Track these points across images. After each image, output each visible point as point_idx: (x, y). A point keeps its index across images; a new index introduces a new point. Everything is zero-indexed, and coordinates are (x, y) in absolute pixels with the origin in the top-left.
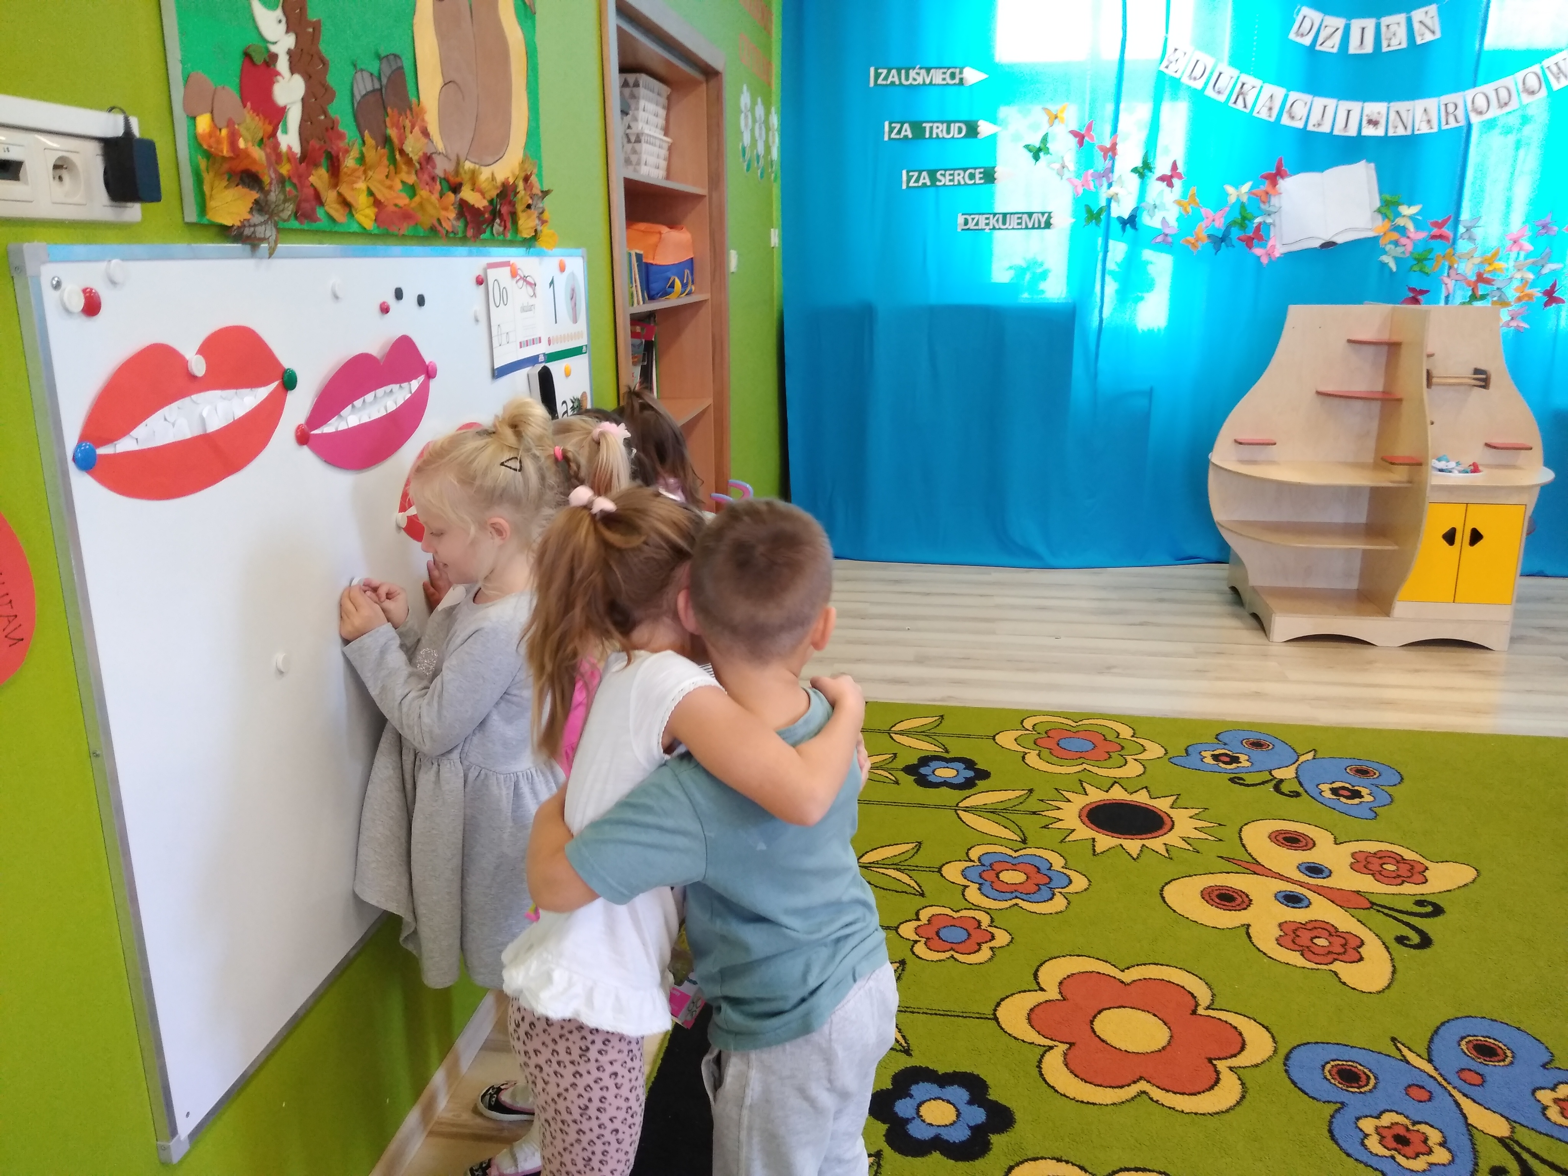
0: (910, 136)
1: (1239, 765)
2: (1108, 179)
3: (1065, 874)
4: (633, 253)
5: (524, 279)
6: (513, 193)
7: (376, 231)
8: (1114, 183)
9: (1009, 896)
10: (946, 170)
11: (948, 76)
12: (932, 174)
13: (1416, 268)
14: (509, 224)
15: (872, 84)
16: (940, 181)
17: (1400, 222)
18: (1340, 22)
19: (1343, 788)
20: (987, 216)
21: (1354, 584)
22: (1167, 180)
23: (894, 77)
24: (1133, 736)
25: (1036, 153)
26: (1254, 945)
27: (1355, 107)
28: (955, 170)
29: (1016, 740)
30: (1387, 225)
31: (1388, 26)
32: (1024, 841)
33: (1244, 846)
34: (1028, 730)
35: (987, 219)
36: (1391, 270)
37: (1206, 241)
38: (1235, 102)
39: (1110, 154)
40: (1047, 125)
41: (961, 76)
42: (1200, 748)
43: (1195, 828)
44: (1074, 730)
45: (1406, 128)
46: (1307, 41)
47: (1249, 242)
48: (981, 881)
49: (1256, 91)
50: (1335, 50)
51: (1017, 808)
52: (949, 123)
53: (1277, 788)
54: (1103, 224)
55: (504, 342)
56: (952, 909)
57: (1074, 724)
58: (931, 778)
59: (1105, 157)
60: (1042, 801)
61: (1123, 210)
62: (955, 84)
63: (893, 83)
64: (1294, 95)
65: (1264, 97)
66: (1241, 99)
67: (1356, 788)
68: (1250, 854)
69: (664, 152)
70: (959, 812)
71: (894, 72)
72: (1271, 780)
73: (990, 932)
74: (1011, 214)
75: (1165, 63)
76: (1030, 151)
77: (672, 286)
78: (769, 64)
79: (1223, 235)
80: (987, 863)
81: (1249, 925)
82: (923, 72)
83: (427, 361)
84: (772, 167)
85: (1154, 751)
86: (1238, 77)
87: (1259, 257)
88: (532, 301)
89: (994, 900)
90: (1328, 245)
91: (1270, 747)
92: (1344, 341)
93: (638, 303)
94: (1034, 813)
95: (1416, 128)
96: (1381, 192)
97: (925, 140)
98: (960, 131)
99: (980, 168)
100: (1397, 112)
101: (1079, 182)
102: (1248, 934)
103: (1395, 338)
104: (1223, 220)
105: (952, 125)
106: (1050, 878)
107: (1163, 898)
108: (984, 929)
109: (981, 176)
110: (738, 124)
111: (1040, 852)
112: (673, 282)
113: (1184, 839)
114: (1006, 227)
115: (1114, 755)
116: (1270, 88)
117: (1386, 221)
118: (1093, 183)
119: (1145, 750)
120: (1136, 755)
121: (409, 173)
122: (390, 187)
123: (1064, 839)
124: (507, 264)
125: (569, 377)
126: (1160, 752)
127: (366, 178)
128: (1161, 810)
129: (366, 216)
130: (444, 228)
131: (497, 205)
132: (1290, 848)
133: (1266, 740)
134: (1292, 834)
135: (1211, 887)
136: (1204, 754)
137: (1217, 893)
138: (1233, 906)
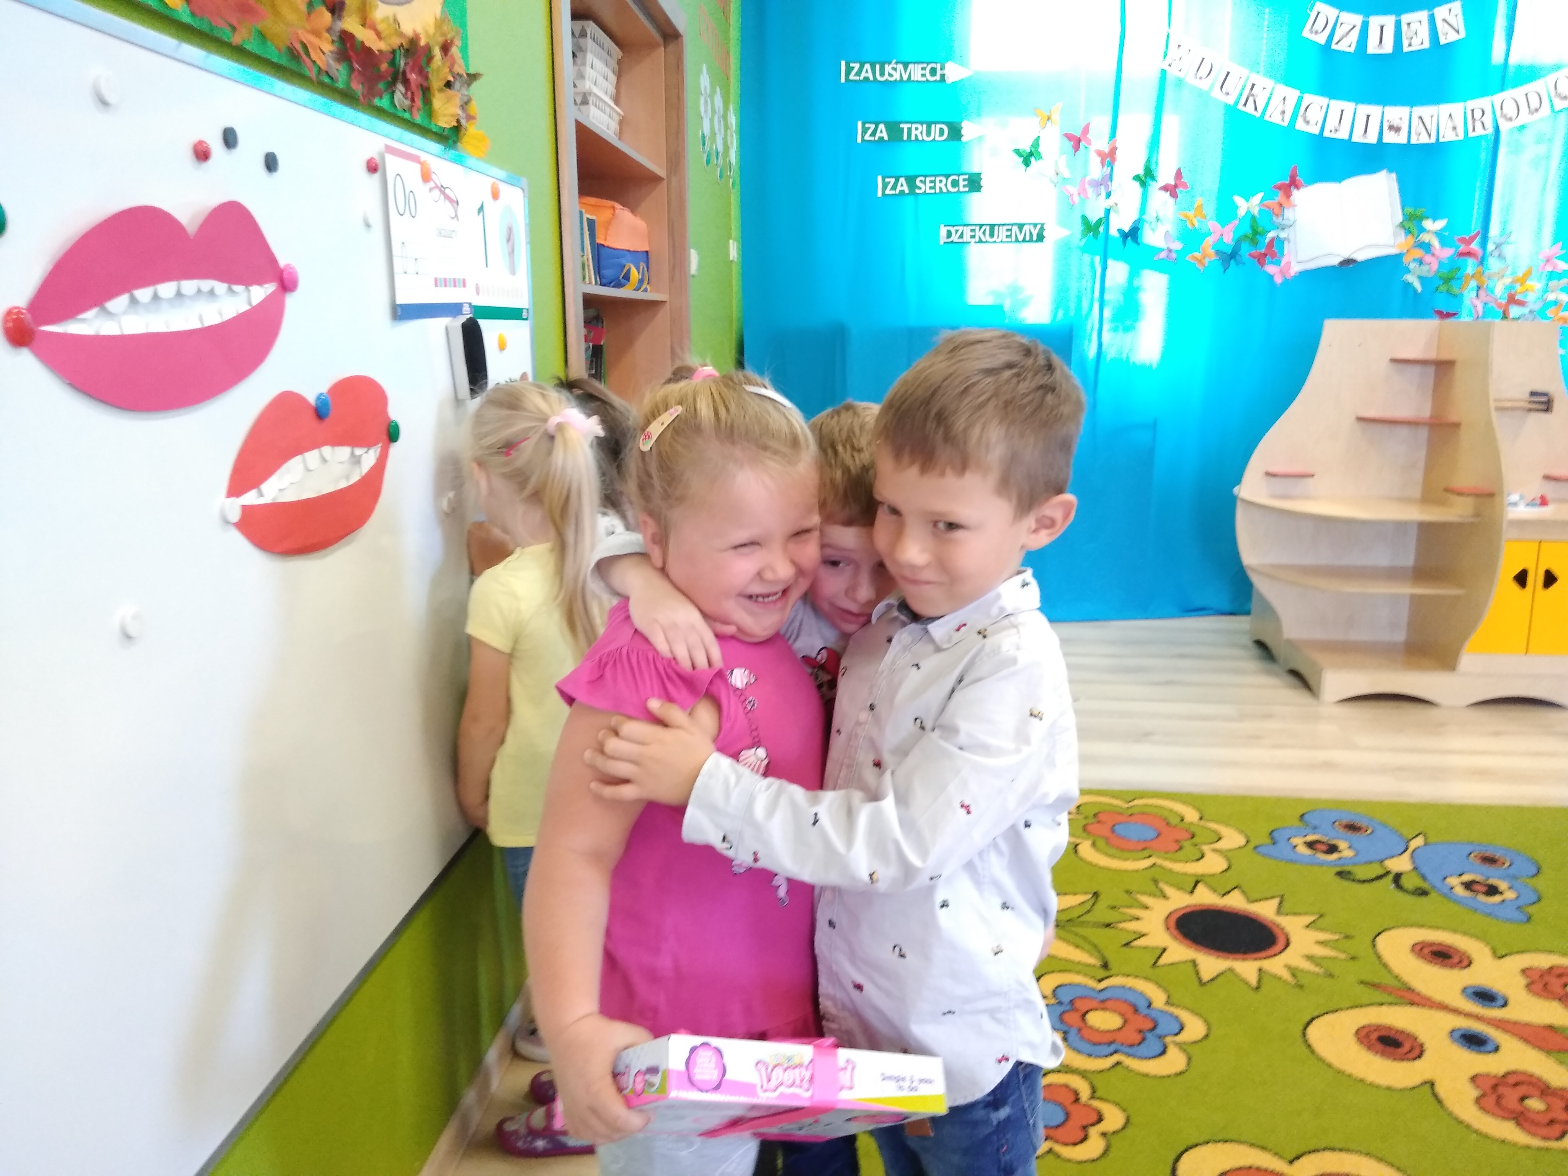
0: (886, 138)
1: (1341, 854)
2: (1107, 187)
3: (1172, 1014)
4: (586, 216)
5: (442, 189)
6: (425, 59)
7: (189, 21)
8: (1113, 193)
9: (1106, 1049)
10: (925, 176)
11: (927, 72)
12: (911, 181)
13: (1443, 288)
14: (419, 102)
15: (843, 80)
16: (919, 188)
17: (1425, 238)
18: (1356, 19)
20: (973, 228)
21: (1400, 636)
22: (1171, 190)
23: (867, 72)
25: (1027, 158)
26: (1450, 1113)
27: (1375, 111)
28: (936, 176)
30: (1411, 240)
31: (1409, 24)
32: (1105, 966)
33: (1385, 965)
35: (972, 230)
36: (1415, 290)
37: (1215, 258)
38: (1244, 105)
39: (1108, 160)
40: (1038, 128)
41: (942, 72)
42: (1287, 833)
43: (1319, 943)
44: (1128, 813)
45: (1429, 135)
46: (1322, 39)
47: (1261, 259)
48: (1064, 1027)
49: (1266, 94)
50: (1352, 50)
51: (1084, 919)
52: (929, 124)
53: (1397, 885)
54: (1101, 237)
55: (411, 268)
57: (1125, 805)
59: (1103, 163)
60: (1113, 908)
61: (1121, 222)
62: (935, 81)
63: (866, 79)
64: (1308, 98)
65: (1277, 99)
67: (1490, 881)
68: (1395, 976)
69: (615, 125)
71: (867, 66)
72: (1386, 874)
73: (1095, 1108)
74: (999, 225)
75: (1168, 61)
76: (1021, 156)
77: (627, 277)
78: (727, 54)
79: (1232, 251)
80: (1066, 999)
82: (900, 67)
83: (282, 262)
84: (731, 170)
85: (1232, 839)
86: (1248, 76)
88: (453, 225)
89: (1089, 1056)
90: (1347, 262)
91: (1369, 831)
92: (1385, 363)
93: (590, 282)
94: (1108, 925)
95: (1441, 135)
96: (1403, 205)
98: (942, 132)
99: (965, 174)
102: (1435, 1095)
103: (1445, 356)
104: (1232, 234)
105: (933, 126)
106: (1153, 1020)
108: (1085, 1105)
109: (966, 183)
110: (698, 107)
111: (1130, 982)
112: (629, 271)
113: (1310, 958)
114: (993, 240)
115: (1187, 844)
116: (1282, 90)
117: (1410, 237)
118: (1090, 191)
119: (1220, 839)
120: (1212, 843)
123: (1156, 962)
124: (415, 159)
125: (503, 346)
126: (1241, 840)
128: (1267, 919)
130: (314, 62)
131: (401, 64)
132: (1444, 966)
133: (1361, 822)
134: (1438, 946)
135: (1365, 1026)
136: (1294, 841)
137: (1376, 1034)
138: (1402, 1054)
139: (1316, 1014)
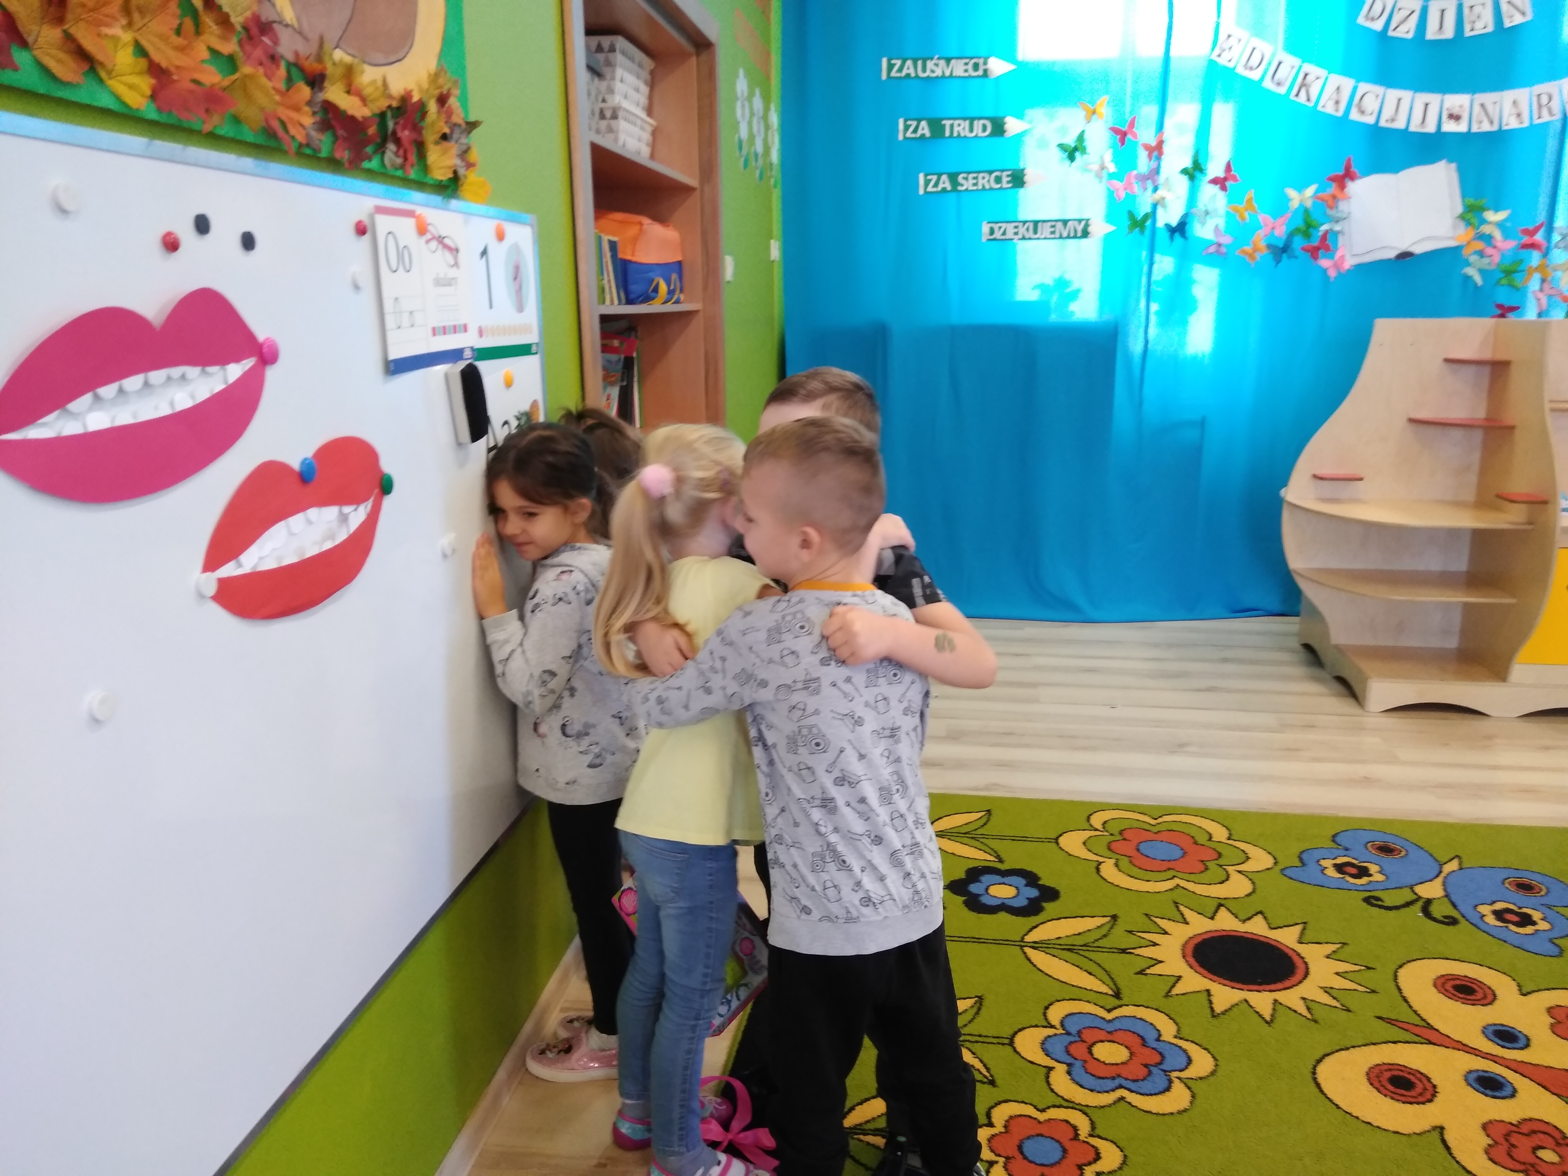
0: (928, 134)
1: (1371, 879)
2: (1154, 182)
3: (1180, 1047)
4: (606, 238)
5: (439, 239)
6: (419, 114)
7: (155, 116)
8: (1160, 187)
9: (1111, 1084)
10: (969, 173)
11: (970, 67)
12: (953, 177)
13: (1504, 282)
14: (413, 157)
15: (884, 76)
16: (962, 185)
17: (1486, 229)
18: (1416, 4)
19: (1508, 911)
20: (1016, 224)
21: (1452, 643)
22: (1220, 182)
23: (909, 68)
24: (1229, 839)
25: (1071, 153)
26: (1458, 1162)
27: (1434, 99)
28: (979, 172)
29: (1084, 843)
30: (1472, 233)
31: (1472, 7)
32: (1117, 995)
33: (1405, 1000)
34: (1096, 830)
35: (1016, 227)
36: (1476, 284)
37: (1266, 252)
38: (1297, 95)
39: (1155, 153)
40: (1083, 122)
41: (985, 67)
42: (1317, 855)
43: (1337, 974)
44: (1155, 829)
45: (1492, 122)
46: (1378, 26)
47: (1314, 252)
48: (1070, 1060)
49: (1320, 83)
50: (1410, 36)
51: (1100, 943)
52: (972, 120)
53: (1426, 912)
54: (1147, 232)
55: (406, 322)
56: (1035, 1107)
57: (1153, 822)
58: (985, 900)
59: (1150, 157)
60: (1130, 932)
61: (1169, 216)
62: (978, 77)
63: (908, 75)
64: (1363, 87)
65: (1330, 89)
66: (1303, 91)
67: (1524, 910)
68: (1415, 1012)
69: (647, 136)
70: (1026, 949)
71: (909, 63)
72: (1416, 901)
73: (1093, 1146)
74: (1044, 221)
75: (1217, 51)
76: (1065, 151)
77: (656, 290)
78: (768, 55)
79: (1285, 245)
80: (1073, 1030)
82: (942, 63)
83: (261, 336)
84: (772, 170)
85: (1260, 860)
86: (1300, 67)
87: (1325, 271)
88: (453, 273)
89: (1092, 1090)
90: (1405, 256)
91: (1403, 853)
92: (1439, 361)
93: (612, 303)
94: (1124, 951)
95: (1504, 122)
96: (1464, 196)
97: (945, 140)
98: (984, 128)
99: (1008, 170)
100: (1482, 105)
101: (1119, 184)
102: (1444, 1142)
103: (1501, 356)
104: (1284, 227)
105: (976, 122)
106: (1161, 1054)
107: (1318, 1085)
108: (1084, 1142)
109: (1009, 179)
110: (734, 112)
111: (1141, 1012)
112: (657, 285)
113: (1327, 990)
114: (1037, 236)
115: (1211, 865)
116: (1336, 80)
117: (1470, 229)
118: (1137, 187)
119: (1248, 858)
120: (1238, 864)
121: (224, 38)
122: (181, 49)
123: (1169, 991)
124: (410, 214)
125: (509, 384)
126: (1269, 862)
127: (130, 25)
128: (1287, 947)
129: (131, 87)
130: (293, 137)
131: (391, 124)
132: (1465, 1002)
133: (1395, 843)
134: (1461, 980)
135: (1377, 1065)
136: (1324, 863)
137: (1388, 1075)
138: (1414, 1097)
139: (1328, 1051)
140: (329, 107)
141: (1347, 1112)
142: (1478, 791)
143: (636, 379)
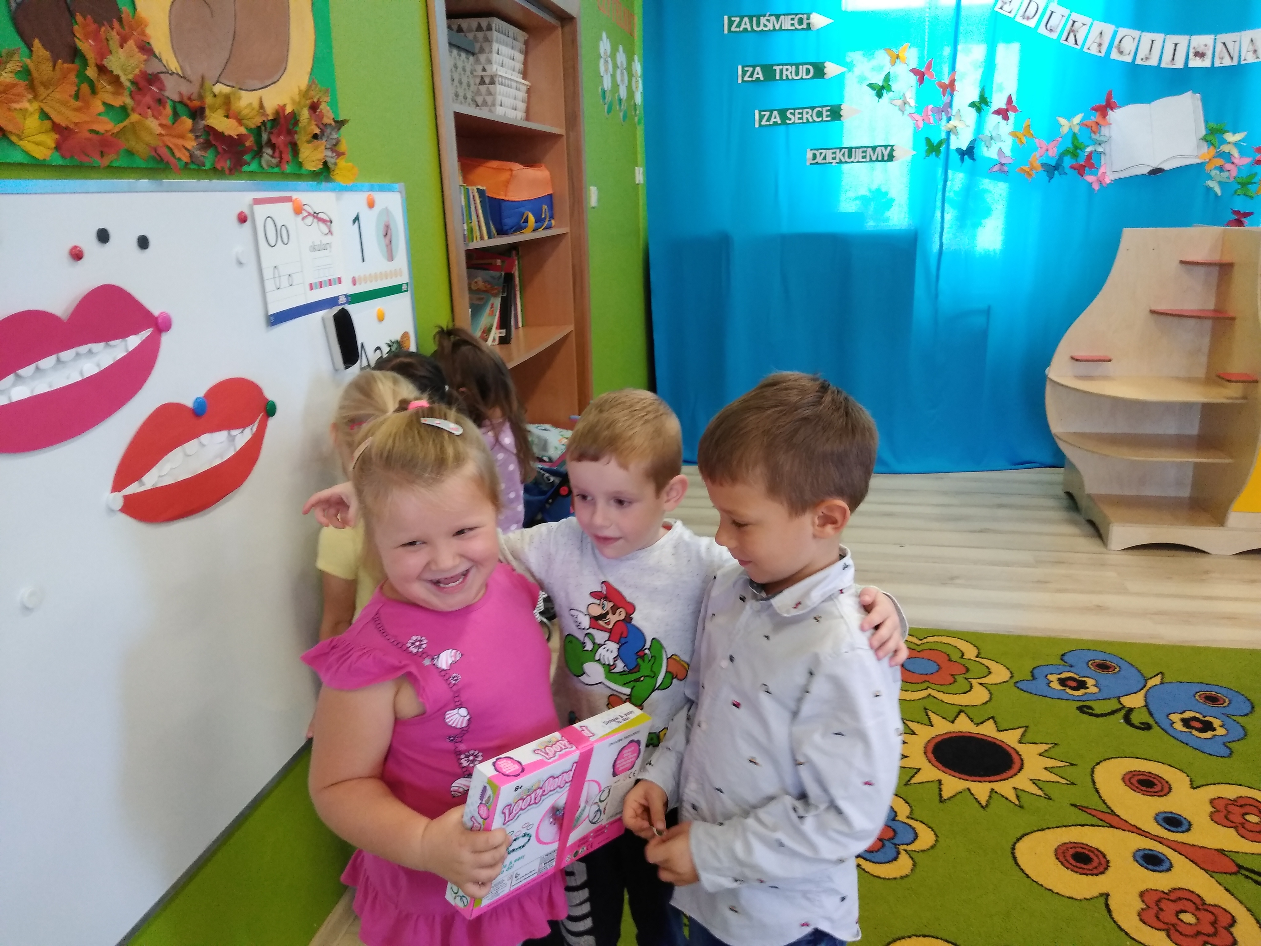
0: (762, 79)
1: (1087, 691)
2: (947, 113)
3: (910, 826)
4: (474, 189)
5: (315, 216)
6: (293, 122)
7: (60, 162)
8: (952, 117)
10: (795, 109)
11: (796, 22)
12: (783, 113)
13: (1240, 192)
14: (289, 156)
15: (726, 32)
16: (790, 119)
17: (1225, 148)
19: (1194, 719)
20: (834, 151)
21: (1185, 493)
22: (1003, 113)
23: (746, 24)
24: (977, 657)
25: (879, 91)
26: (1115, 922)
27: (1182, 40)
28: (803, 108)
30: (1213, 152)
33: (1097, 791)
35: (834, 153)
36: (1216, 194)
37: (1041, 170)
38: (1066, 40)
39: (948, 90)
40: (889, 65)
41: (808, 21)
42: (1046, 670)
43: (1046, 769)
44: (919, 649)
45: (1232, 58)
47: (1080, 169)
49: (1086, 28)
52: (797, 65)
53: (1127, 719)
54: (942, 156)
55: (283, 284)
57: (919, 642)
59: (944, 93)
61: (961, 142)
62: (803, 29)
63: (745, 29)
64: (1122, 31)
65: (1095, 33)
66: (1072, 36)
67: (1208, 718)
68: (1103, 801)
69: (522, 95)
71: (746, 19)
72: (1120, 709)
74: (857, 148)
75: (999, 4)
76: (873, 89)
77: (526, 221)
78: (632, 15)
79: (1056, 164)
81: (1107, 895)
82: (773, 18)
83: (156, 312)
84: (636, 111)
85: (1000, 674)
86: (1070, 15)
88: (327, 239)
90: (1156, 171)
91: (1117, 670)
92: (1176, 263)
93: (482, 238)
95: (1242, 58)
96: (1206, 120)
97: (775, 82)
98: (808, 71)
99: (826, 106)
100: (1224, 44)
101: (919, 117)
102: (1107, 906)
103: (1227, 259)
104: (1055, 149)
105: (801, 67)
106: (894, 830)
107: (1015, 859)
109: (828, 113)
110: (596, 70)
112: (527, 217)
113: (1034, 782)
114: (851, 160)
115: (960, 679)
116: (1099, 26)
117: (1212, 148)
118: (933, 118)
119: (990, 673)
120: (982, 678)
121: (116, 93)
122: (77, 110)
123: (909, 781)
124: (288, 199)
125: (381, 318)
126: (1006, 675)
127: (35, 97)
128: (1009, 746)
129: (37, 144)
130: (179, 159)
131: (265, 136)
132: (1145, 793)
133: (1112, 662)
134: (1146, 776)
135: (1065, 843)
136: (1050, 677)
137: (1072, 851)
138: (1089, 870)
140: (210, 130)
141: (1034, 881)
142: (1188, 618)
143: (518, 288)
